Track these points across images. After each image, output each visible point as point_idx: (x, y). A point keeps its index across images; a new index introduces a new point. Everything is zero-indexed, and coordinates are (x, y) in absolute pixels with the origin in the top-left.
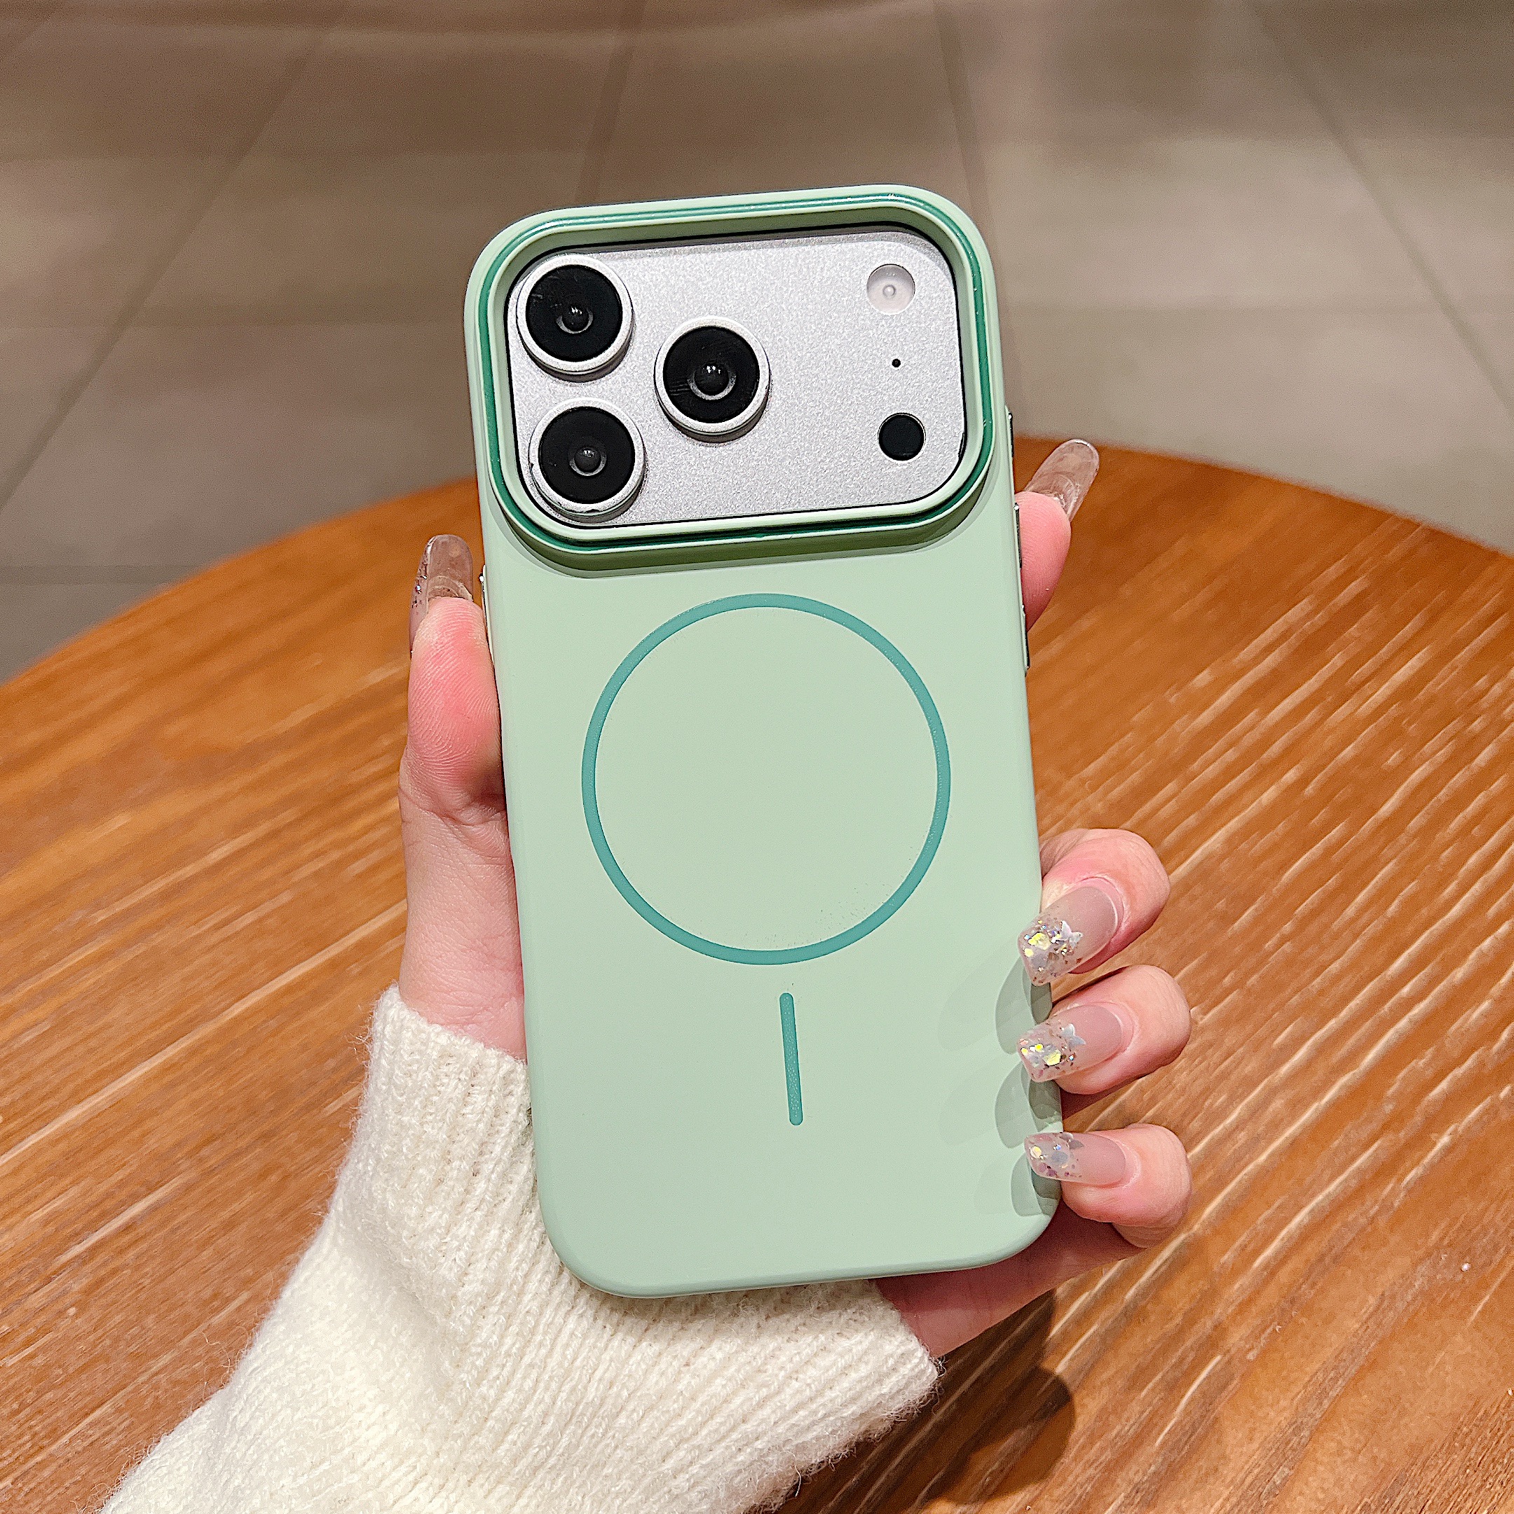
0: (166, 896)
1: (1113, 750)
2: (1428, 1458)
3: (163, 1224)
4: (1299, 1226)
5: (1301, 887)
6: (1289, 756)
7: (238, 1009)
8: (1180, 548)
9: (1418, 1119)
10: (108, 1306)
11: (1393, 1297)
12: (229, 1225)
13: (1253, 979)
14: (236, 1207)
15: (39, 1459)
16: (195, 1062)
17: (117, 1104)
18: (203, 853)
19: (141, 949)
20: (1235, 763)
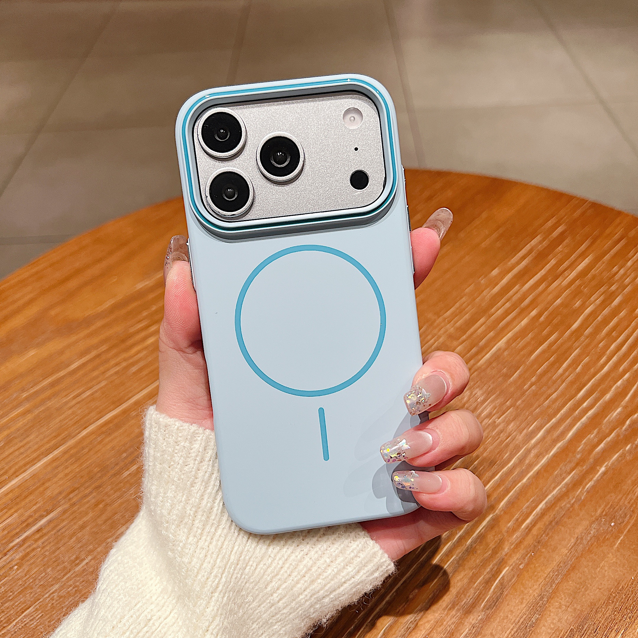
0: (52, 385)
1: (457, 305)
2: (598, 608)
3: (53, 529)
4: (541, 509)
5: (539, 362)
6: (533, 304)
7: (84, 433)
8: (484, 215)
9: (591, 460)
10: (31, 564)
11: (582, 538)
12: (82, 527)
13: (519, 402)
14: (85, 519)
16: (66, 456)
17: (34, 476)
18: (68, 366)
19: (42, 408)
20: (509, 308)
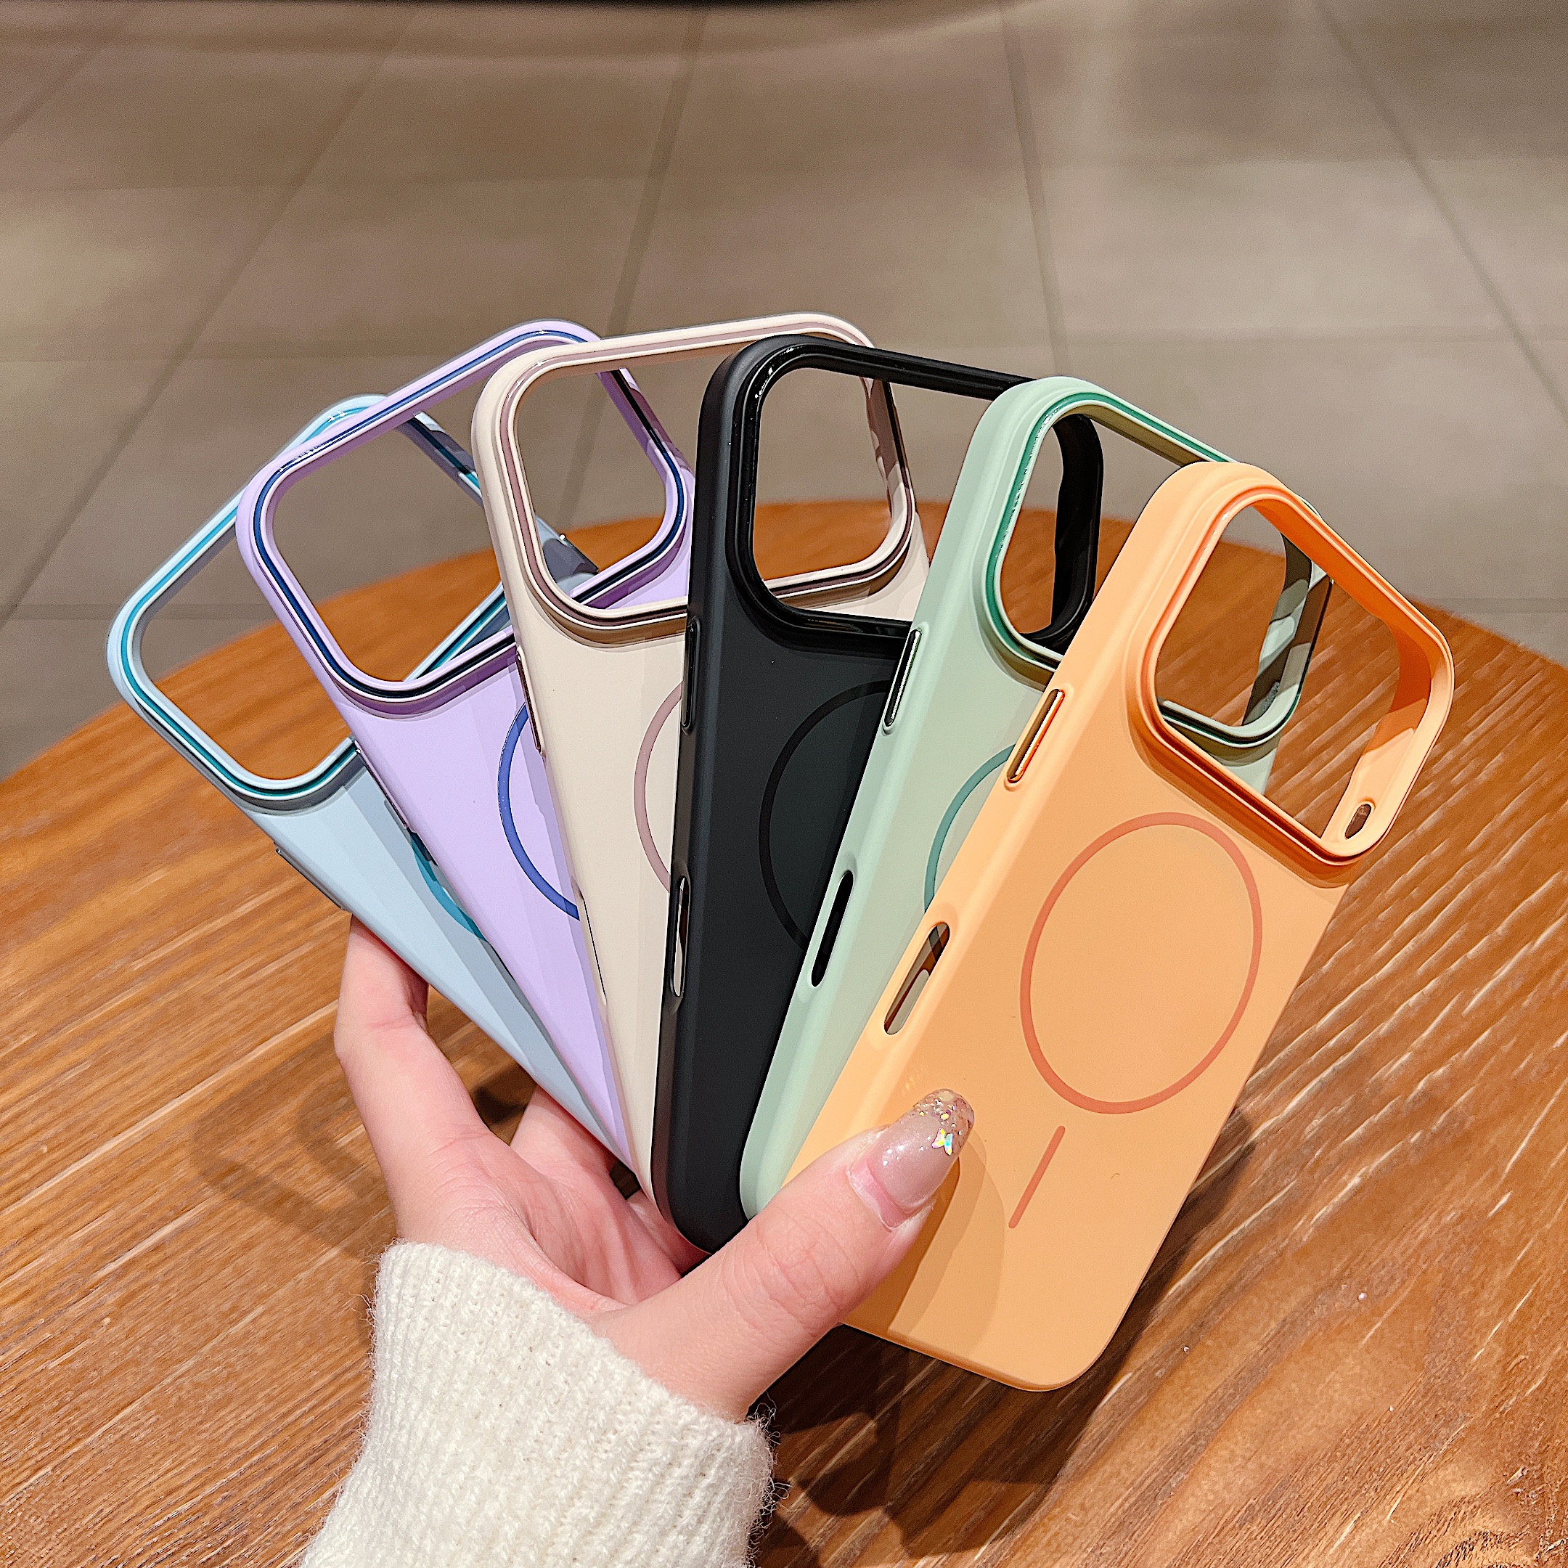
0: (198, 946)
2: (1311, 1466)
3: (188, 1245)
4: (1213, 1258)
10: (140, 1315)
11: (1293, 1322)
12: (248, 1247)
14: (253, 1231)
15: (76, 1449)
17: (150, 1136)
18: (233, 907)
19: (174, 995)
